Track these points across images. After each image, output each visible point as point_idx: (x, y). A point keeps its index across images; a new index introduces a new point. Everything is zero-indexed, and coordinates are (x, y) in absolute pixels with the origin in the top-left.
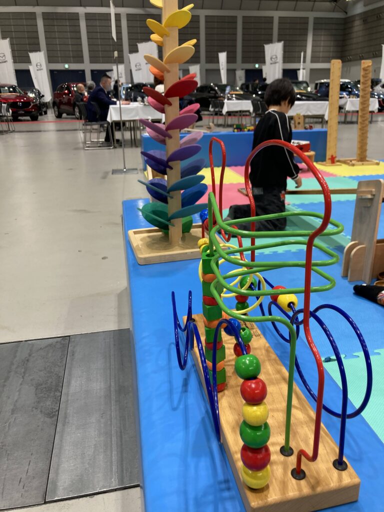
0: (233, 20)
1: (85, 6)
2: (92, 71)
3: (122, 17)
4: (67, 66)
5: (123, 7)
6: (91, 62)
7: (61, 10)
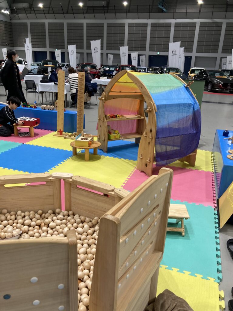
1: (176, 19)
4: (158, 53)
7: (162, 21)
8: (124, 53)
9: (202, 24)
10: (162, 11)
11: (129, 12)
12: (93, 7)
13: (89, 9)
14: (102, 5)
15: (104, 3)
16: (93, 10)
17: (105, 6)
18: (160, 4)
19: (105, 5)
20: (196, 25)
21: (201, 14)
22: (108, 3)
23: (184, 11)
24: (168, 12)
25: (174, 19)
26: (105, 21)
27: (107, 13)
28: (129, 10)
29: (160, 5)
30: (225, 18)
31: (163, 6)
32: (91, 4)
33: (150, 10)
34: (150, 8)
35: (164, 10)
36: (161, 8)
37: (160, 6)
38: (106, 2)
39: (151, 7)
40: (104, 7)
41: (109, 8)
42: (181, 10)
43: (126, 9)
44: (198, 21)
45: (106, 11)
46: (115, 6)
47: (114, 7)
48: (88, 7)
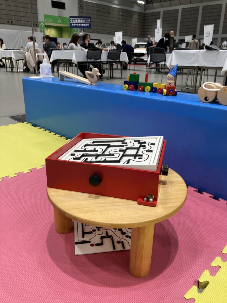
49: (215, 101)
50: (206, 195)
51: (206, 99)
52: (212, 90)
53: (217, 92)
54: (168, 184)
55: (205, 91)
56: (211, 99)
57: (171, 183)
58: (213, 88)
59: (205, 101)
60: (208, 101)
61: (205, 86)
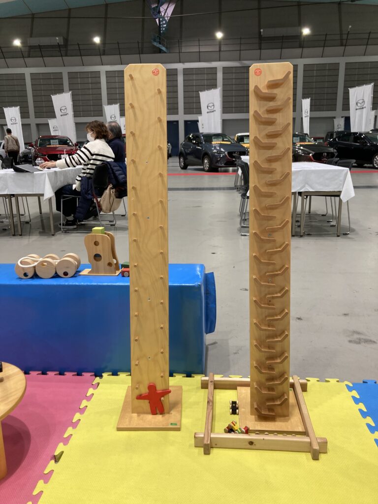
0: (335, 67)
1: (183, 62)
2: (186, 122)
3: (218, 70)
5: (220, 61)
6: (185, 113)
8: (113, 116)
9: (226, 70)
10: (160, 51)
11: (104, 54)
12: (40, 47)
13: (32, 50)
14: (57, 44)
15: (58, 40)
16: (41, 51)
17: (61, 45)
18: (155, 40)
19: (62, 43)
20: (216, 71)
21: (222, 54)
22: (66, 40)
23: (196, 49)
24: (170, 53)
25: (180, 62)
26: (65, 69)
27: (66, 55)
28: (104, 51)
29: (155, 42)
30: (260, 59)
31: (160, 43)
32: (35, 41)
33: (140, 49)
34: (140, 46)
35: (164, 49)
36: (158, 46)
37: (155, 44)
38: (62, 38)
39: (140, 44)
40: (59, 46)
41: (69, 48)
42: (191, 48)
43: (99, 49)
44: (219, 65)
45: (63, 53)
46: (78, 44)
47: (77, 46)
48: (31, 47)
49: (35, 276)
50: (51, 374)
51: (25, 275)
52: (28, 266)
53: (34, 267)
54: (5, 381)
55: (23, 268)
56: (30, 274)
57: (8, 377)
58: (29, 264)
59: (25, 278)
60: (29, 277)
61: (21, 263)
